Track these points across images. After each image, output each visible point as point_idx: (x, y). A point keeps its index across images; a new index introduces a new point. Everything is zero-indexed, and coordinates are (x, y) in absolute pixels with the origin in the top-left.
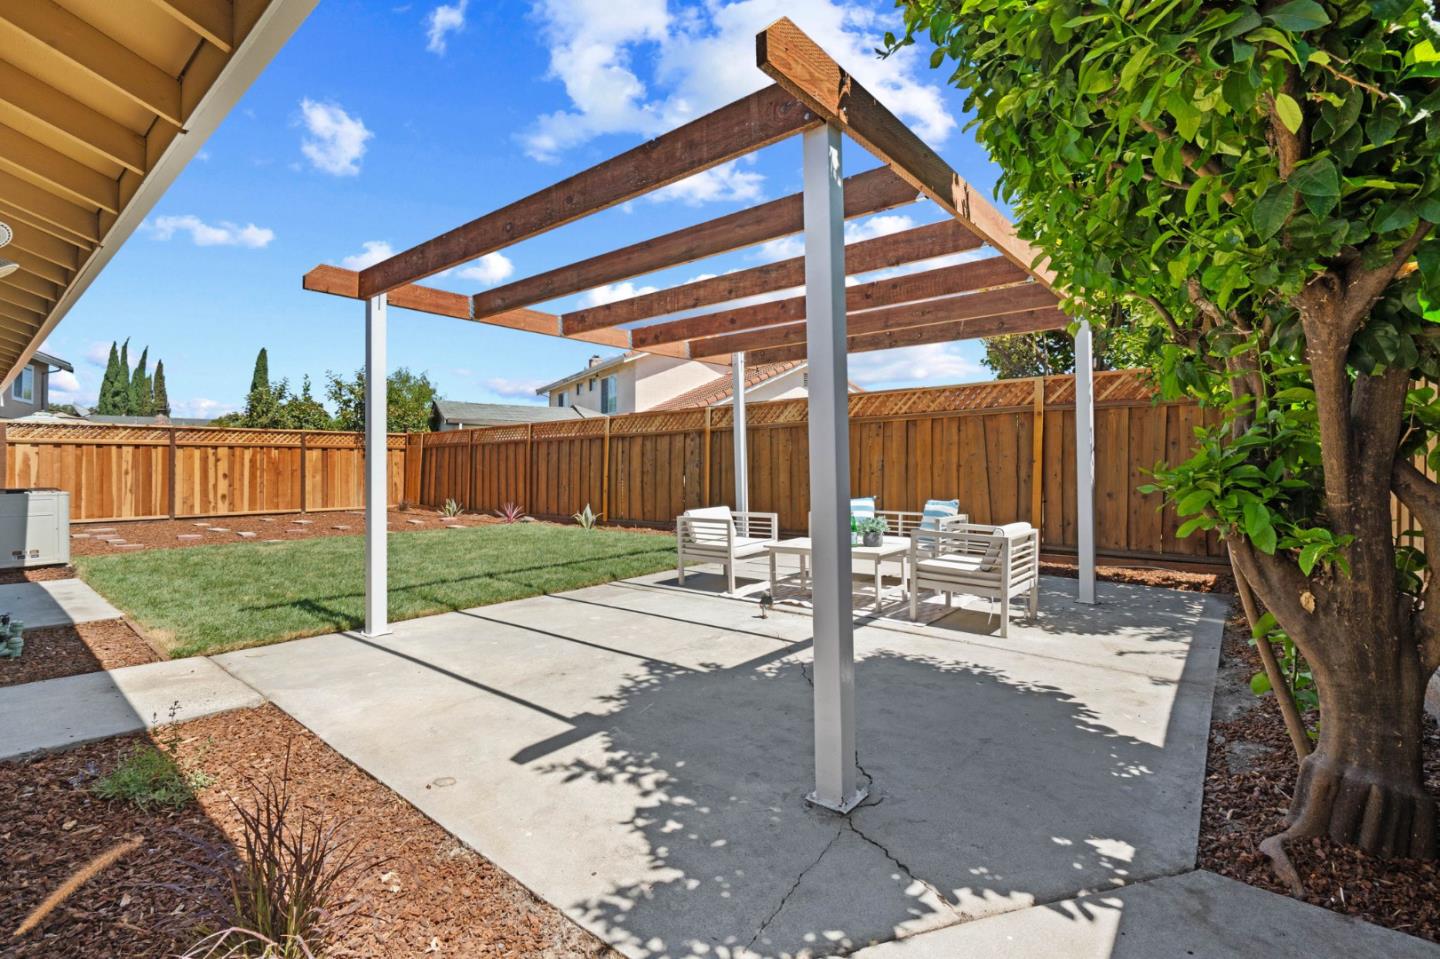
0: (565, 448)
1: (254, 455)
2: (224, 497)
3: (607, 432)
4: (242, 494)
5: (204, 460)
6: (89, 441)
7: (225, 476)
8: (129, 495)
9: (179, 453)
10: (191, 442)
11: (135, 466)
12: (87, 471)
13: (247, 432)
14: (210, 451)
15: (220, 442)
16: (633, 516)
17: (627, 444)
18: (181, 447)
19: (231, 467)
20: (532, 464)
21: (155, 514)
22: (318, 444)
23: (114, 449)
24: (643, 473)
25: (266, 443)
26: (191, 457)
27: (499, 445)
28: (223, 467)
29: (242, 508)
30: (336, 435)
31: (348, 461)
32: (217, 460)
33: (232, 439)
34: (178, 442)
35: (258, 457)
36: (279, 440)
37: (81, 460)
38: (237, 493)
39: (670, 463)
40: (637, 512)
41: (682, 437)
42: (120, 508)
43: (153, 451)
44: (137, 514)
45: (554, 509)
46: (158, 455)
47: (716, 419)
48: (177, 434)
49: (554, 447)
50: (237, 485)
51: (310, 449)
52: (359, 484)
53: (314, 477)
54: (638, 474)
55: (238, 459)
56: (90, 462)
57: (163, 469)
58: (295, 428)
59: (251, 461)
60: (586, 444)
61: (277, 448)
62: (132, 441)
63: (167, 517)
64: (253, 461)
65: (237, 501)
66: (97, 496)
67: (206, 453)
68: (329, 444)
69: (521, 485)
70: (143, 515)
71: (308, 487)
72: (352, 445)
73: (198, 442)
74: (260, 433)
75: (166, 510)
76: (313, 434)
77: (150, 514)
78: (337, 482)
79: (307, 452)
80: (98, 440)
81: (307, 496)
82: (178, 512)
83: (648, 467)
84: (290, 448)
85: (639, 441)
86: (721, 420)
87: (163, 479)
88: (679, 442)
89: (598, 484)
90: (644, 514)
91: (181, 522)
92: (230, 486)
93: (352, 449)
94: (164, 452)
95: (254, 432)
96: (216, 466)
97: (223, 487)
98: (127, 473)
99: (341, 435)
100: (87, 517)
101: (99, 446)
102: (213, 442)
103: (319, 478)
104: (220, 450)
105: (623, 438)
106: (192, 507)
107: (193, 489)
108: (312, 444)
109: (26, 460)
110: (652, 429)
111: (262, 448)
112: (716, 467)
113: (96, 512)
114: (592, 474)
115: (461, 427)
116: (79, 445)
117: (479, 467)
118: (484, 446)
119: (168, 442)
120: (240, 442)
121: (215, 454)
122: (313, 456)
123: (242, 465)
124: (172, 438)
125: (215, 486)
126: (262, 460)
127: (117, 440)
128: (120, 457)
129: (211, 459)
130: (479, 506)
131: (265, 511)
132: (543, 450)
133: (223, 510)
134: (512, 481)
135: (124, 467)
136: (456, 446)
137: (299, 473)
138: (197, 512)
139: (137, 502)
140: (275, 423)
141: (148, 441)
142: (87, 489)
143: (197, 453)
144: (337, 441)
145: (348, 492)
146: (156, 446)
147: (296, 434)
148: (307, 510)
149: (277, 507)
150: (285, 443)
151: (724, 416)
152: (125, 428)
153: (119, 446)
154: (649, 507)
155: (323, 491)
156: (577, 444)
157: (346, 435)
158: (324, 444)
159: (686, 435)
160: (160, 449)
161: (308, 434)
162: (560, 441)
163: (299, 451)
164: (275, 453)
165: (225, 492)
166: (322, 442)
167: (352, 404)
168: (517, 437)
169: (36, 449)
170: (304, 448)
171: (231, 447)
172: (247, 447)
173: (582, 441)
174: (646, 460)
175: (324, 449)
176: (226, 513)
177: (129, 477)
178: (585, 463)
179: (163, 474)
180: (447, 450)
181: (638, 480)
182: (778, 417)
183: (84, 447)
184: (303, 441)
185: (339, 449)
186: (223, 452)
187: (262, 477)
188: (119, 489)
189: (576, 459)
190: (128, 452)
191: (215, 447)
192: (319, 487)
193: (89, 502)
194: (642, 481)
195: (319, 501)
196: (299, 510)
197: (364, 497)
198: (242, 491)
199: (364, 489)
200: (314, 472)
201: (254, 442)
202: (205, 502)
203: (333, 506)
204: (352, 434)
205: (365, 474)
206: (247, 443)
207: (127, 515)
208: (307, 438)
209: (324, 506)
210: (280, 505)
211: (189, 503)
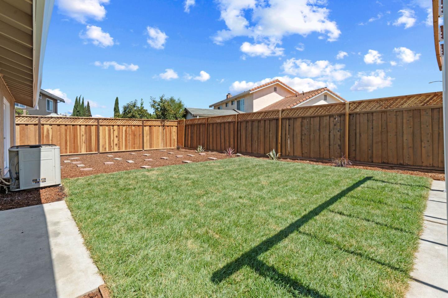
0: (256, 124)
1: (126, 129)
2: (116, 144)
3: (280, 117)
4: (122, 144)
5: (110, 130)
6: (70, 123)
7: (117, 136)
8: (84, 144)
9: (101, 128)
10: (105, 124)
11: (86, 133)
12: (69, 136)
13: (124, 120)
14: (111, 127)
15: (115, 124)
16: (296, 154)
17: (292, 121)
19: (119, 133)
20: (238, 131)
21: (93, 151)
23: (78, 126)
24: (302, 135)
25: (130, 124)
26: (105, 129)
27: (220, 123)
28: (116, 133)
29: (123, 149)
30: (154, 121)
31: (158, 131)
32: (114, 131)
33: (119, 123)
34: (100, 124)
35: (128, 129)
36: (135, 123)
37: (67, 131)
38: (121, 143)
39: (319, 130)
40: (298, 153)
41: (328, 118)
42: (81, 149)
43: (92, 127)
44: (87, 152)
45: (249, 150)
46: (93, 129)
47: (352, 108)
48: (100, 121)
49: (250, 123)
50: (121, 140)
51: (145, 126)
52: (162, 139)
53: (147, 137)
54: (299, 136)
55: (121, 130)
56: (70, 132)
57: (95, 134)
58: (140, 118)
59: (125, 131)
60: (267, 122)
61: (134, 126)
62: (85, 123)
63: (97, 152)
64: (126, 131)
65: (121, 146)
66: (73, 145)
67: (110, 128)
68: (152, 124)
69: (232, 140)
70: (89, 152)
71: (145, 140)
72: (159, 124)
73: (107, 124)
74: (128, 120)
75: (97, 150)
76: (146, 120)
77: (91, 151)
78: (155, 139)
79: (145, 128)
80: (73, 123)
81: (145, 144)
82: (101, 151)
83: (305, 132)
84: (138, 126)
85: (299, 121)
86: (356, 108)
87: (95, 138)
88: (326, 120)
89: (275, 140)
90: (302, 154)
91: (102, 154)
92: (118, 140)
93: (159, 126)
94: (95, 127)
95: (126, 120)
96: (113, 133)
97: (116, 141)
98: (83, 136)
99: (155, 121)
100: (69, 153)
101: (73, 125)
102: (112, 124)
103: (148, 137)
104: (115, 127)
105: (289, 119)
106: (106, 148)
107: (106, 142)
108: (146, 124)
109: (48, 131)
110: (308, 114)
111: (129, 126)
112: (353, 133)
113: (73, 151)
114: (271, 135)
115: (198, 117)
116: (66, 125)
117: (211, 133)
118: (213, 124)
119: (97, 124)
120: (121, 123)
121: (113, 128)
122: (146, 129)
123: (123, 133)
124: (98, 122)
125: (113, 140)
126: (129, 130)
127: (79, 123)
128: (80, 130)
129: (112, 130)
130: (211, 148)
131: (130, 150)
132: (243, 125)
133: (116, 150)
134: (227, 138)
135: (82, 133)
136: (200, 124)
137: (141, 135)
138: (107, 150)
139: (87, 146)
140: (133, 116)
141: (90, 123)
142: (69, 142)
143: (107, 128)
144: (155, 123)
145: (158, 142)
146: (93, 125)
147: (140, 120)
148: (145, 149)
149: (134, 148)
150: (137, 124)
151: (358, 106)
152: (82, 119)
153: (80, 125)
154: (305, 150)
155: (150, 142)
156: (262, 122)
157: (157, 121)
158: (150, 124)
159: (331, 116)
160: (94, 126)
161: (144, 120)
162: (253, 121)
163: (141, 127)
164: (133, 128)
165: (117, 143)
166: (149, 123)
167: (159, 110)
168: (230, 120)
169: (51, 127)
170: (143, 126)
171: (118, 126)
172: (124, 126)
173: (265, 121)
174: (304, 128)
175: (150, 126)
176: (117, 151)
177: (84, 137)
178: (267, 130)
179: (95, 136)
180: (196, 126)
181: (299, 139)
182: (402, 104)
183: (68, 126)
184: (143, 123)
185: (155, 126)
186: (116, 127)
187: (129, 137)
188: (80, 142)
189: (262, 129)
190: (83, 127)
191: (113, 126)
192: (148, 141)
193: (70, 147)
194: (301, 139)
195: (149, 146)
196: (142, 149)
197: (164, 144)
198: (122, 142)
199: (164, 142)
200: (147, 135)
201: (126, 124)
202: (110, 147)
203: (153, 148)
204: (159, 121)
205: (164, 135)
206: (124, 124)
207: (83, 152)
208: (144, 122)
209: (150, 148)
210: (136, 148)
211: (105, 147)
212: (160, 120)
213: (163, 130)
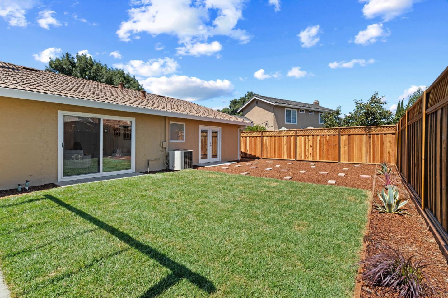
1: (320, 139)
2: (311, 154)
4: (317, 153)
5: (305, 140)
6: (277, 135)
7: (311, 146)
8: (286, 151)
9: (298, 138)
10: (301, 134)
11: (287, 143)
12: (277, 144)
13: (318, 130)
14: (307, 137)
15: (309, 134)
18: (298, 136)
19: (313, 143)
21: (292, 158)
22: (346, 133)
23: (282, 137)
25: (325, 134)
26: (301, 139)
28: (310, 143)
29: (317, 159)
31: (361, 141)
32: (309, 140)
33: (313, 133)
35: (322, 139)
36: (330, 132)
37: (276, 141)
38: (315, 153)
42: (283, 156)
44: (287, 158)
48: (298, 131)
50: (315, 150)
51: (343, 135)
52: (367, 152)
53: (344, 147)
55: (315, 140)
57: (294, 144)
61: (329, 135)
62: (286, 135)
63: (294, 160)
64: (320, 141)
65: (315, 156)
67: (305, 138)
68: (351, 133)
70: (289, 158)
71: (342, 152)
72: (362, 133)
73: (303, 134)
74: (322, 130)
75: (294, 157)
76: (344, 129)
78: (355, 151)
79: (341, 137)
80: (279, 135)
81: (341, 156)
82: (298, 158)
84: (334, 135)
87: (294, 147)
91: (298, 162)
92: (313, 150)
93: (363, 135)
94: (294, 138)
96: (308, 143)
97: (310, 151)
98: (285, 145)
100: (277, 158)
101: (279, 136)
102: (307, 134)
103: (346, 148)
106: (301, 157)
107: (302, 150)
108: (343, 133)
109: (266, 141)
111: (323, 135)
113: (279, 156)
116: (275, 137)
119: (294, 134)
120: (316, 133)
121: (308, 138)
122: (344, 138)
123: (317, 142)
124: (296, 133)
125: (308, 150)
126: (323, 140)
127: (283, 135)
128: (283, 140)
129: (307, 140)
131: (324, 161)
133: (310, 159)
135: (284, 143)
137: (337, 146)
138: (303, 159)
139: (287, 153)
141: (290, 135)
143: (303, 138)
144: (355, 131)
145: (361, 155)
146: (292, 136)
147: (337, 129)
148: (341, 162)
149: (329, 159)
150: (332, 133)
153: (283, 136)
155: (348, 154)
157: (360, 128)
158: (349, 133)
160: (293, 137)
163: (338, 136)
164: (328, 137)
165: (311, 152)
166: (348, 132)
169: (267, 138)
170: (340, 135)
171: (313, 136)
172: (318, 135)
175: (349, 135)
176: (311, 160)
177: (286, 146)
184: (339, 132)
185: (356, 135)
186: (310, 137)
187: (323, 147)
188: (283, 150)
190: (286, 138)
191: (308, 136)
192: (347, 152)
193: (277, 153)
195: (347, 158)
196: (338, 161)
197: (370, 158)
198: (317, 152)
199: (370, 155)
200: (345, 145)
201: (320, 133)
202: (305, 156)
203: (353, 161)
204: (362, 128)
205: (370, 147)
206: (318, 134)
207: (285, 158)
208: (341, 130)
209: (348, 161)
210: (330, 159)
211: (301, 155)
212: (364, 126)
213: (368, 139)
